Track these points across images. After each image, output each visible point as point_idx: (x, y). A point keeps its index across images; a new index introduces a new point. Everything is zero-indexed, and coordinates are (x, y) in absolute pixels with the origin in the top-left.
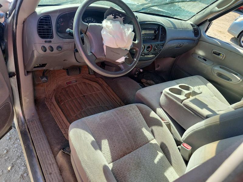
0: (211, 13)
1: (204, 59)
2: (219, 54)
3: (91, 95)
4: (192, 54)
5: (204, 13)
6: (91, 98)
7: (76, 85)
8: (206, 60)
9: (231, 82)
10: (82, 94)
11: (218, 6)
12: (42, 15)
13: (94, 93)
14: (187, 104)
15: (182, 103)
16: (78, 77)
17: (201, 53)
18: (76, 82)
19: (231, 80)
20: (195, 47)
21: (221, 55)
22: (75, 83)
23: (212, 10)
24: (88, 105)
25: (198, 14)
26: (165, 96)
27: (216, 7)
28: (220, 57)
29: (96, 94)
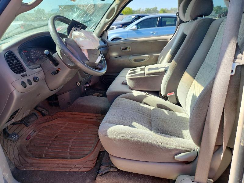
0: (105, 24)
1: (120, 57)
2: (126, 48)
3: (61, 132)
4: (109, 58)
5: (100, 26)
6: (64, 134)
7: (37, 135)
8: (121, 57)
9: (145, 61)
10: (52, 137)
11: (108, 18)
12: (5, 52)
13: (62, 128)
14: (148, 73)
15: (145, 75)
16: (32, 127)
17: (114, 54)
18: (35, 132)
19: (144, 59)
20: (108, 52)
21: (128, 48)
22: (35, 134)
23: (105, 22)
24: (70, 140)
25: (96, 29)
26: (131, 79)
27: (107, 20)
28: (128, 50)
29: (66, 128)
